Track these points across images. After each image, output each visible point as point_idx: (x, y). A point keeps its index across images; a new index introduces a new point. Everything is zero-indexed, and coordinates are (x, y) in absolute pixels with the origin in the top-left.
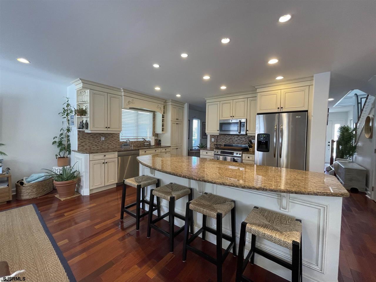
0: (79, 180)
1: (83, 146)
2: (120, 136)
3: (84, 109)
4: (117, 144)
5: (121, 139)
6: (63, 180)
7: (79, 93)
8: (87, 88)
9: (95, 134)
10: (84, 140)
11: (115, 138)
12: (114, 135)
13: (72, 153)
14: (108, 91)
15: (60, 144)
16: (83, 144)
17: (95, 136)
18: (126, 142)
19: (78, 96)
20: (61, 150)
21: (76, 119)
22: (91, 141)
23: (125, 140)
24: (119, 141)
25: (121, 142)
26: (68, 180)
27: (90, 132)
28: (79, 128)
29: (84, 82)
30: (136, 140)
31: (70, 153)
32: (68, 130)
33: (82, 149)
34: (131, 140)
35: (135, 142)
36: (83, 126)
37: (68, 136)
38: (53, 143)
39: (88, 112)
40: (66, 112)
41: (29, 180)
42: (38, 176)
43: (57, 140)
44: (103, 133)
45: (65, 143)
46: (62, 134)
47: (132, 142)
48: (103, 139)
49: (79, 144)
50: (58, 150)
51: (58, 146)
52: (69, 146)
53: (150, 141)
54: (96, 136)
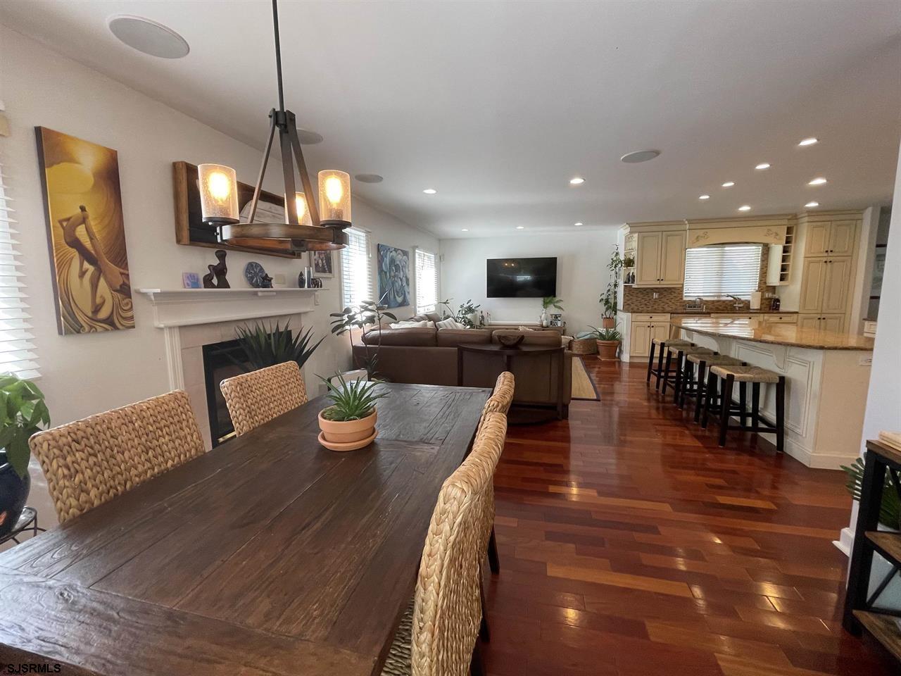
0: (620, 343)
1: (628, 304)
2: (685, 292)
3: (632, 258)
4: (678, 304)
5: (686, 296)
6: (604, 339)
7: (628, 239)
8: (635, 232)
9: (645, 289)
10: (631, 297)
11: (676, 295)
12: (673, 290)
13: (618, 312)
14: (664, 228)
15: (607, 302)
16: (629, 302)
17: (645, 292)
18: (695, 302)
19: (626, 242)
20: (607, 309)
21: (623, 271)
22: (639, 299)
23: (694, 299)
24: (682, 299)
25: (685, 301)
26: (608, 340)
27: (636, 287)
28: (626, 283)
29: (631, 225)
30: (716, 299)
31: (615, 314)
32: (616, 285)
33: (628, 308)
34: (705, 299)
35: (713, 302)
36: (630, 279)
37: (615, 292)
38: (600, 301)
39: (636, 262)
40: (615, 263)
41: (578, 336)
42: (585, 334)
43: (604, 297)
44: (657, 288)
45: (612, 301)
46: (609, 291)
47: (706, 301)
48: (655, 296)
49: (624, 303)
50: (604, 308)
51: (605, 304)
52: (615, 304)
53: (749, 302)
54: (647, 292)
